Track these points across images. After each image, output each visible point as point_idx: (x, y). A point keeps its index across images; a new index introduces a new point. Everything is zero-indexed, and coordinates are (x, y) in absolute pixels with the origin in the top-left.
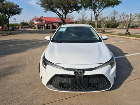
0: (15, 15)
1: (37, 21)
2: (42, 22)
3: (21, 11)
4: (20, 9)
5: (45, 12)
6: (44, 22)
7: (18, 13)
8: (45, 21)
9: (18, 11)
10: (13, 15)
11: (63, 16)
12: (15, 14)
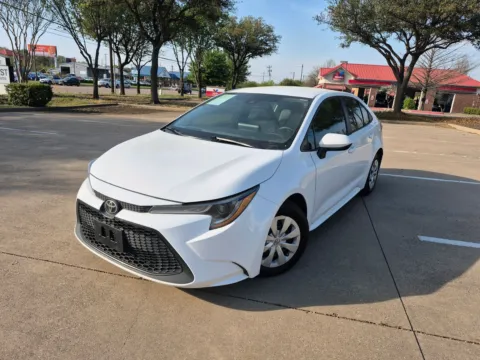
0: (258, 57)
1: (325, 76)
2: (343, 79)
3: (276, 44)
4: (275, 40)
5: (343, 46)
6: (350, 81)
7: (268, 52)
8: (352, 78)
9: (267, 45)
10: (252, 56)
11: (402, 61)
12: (260, 54)
